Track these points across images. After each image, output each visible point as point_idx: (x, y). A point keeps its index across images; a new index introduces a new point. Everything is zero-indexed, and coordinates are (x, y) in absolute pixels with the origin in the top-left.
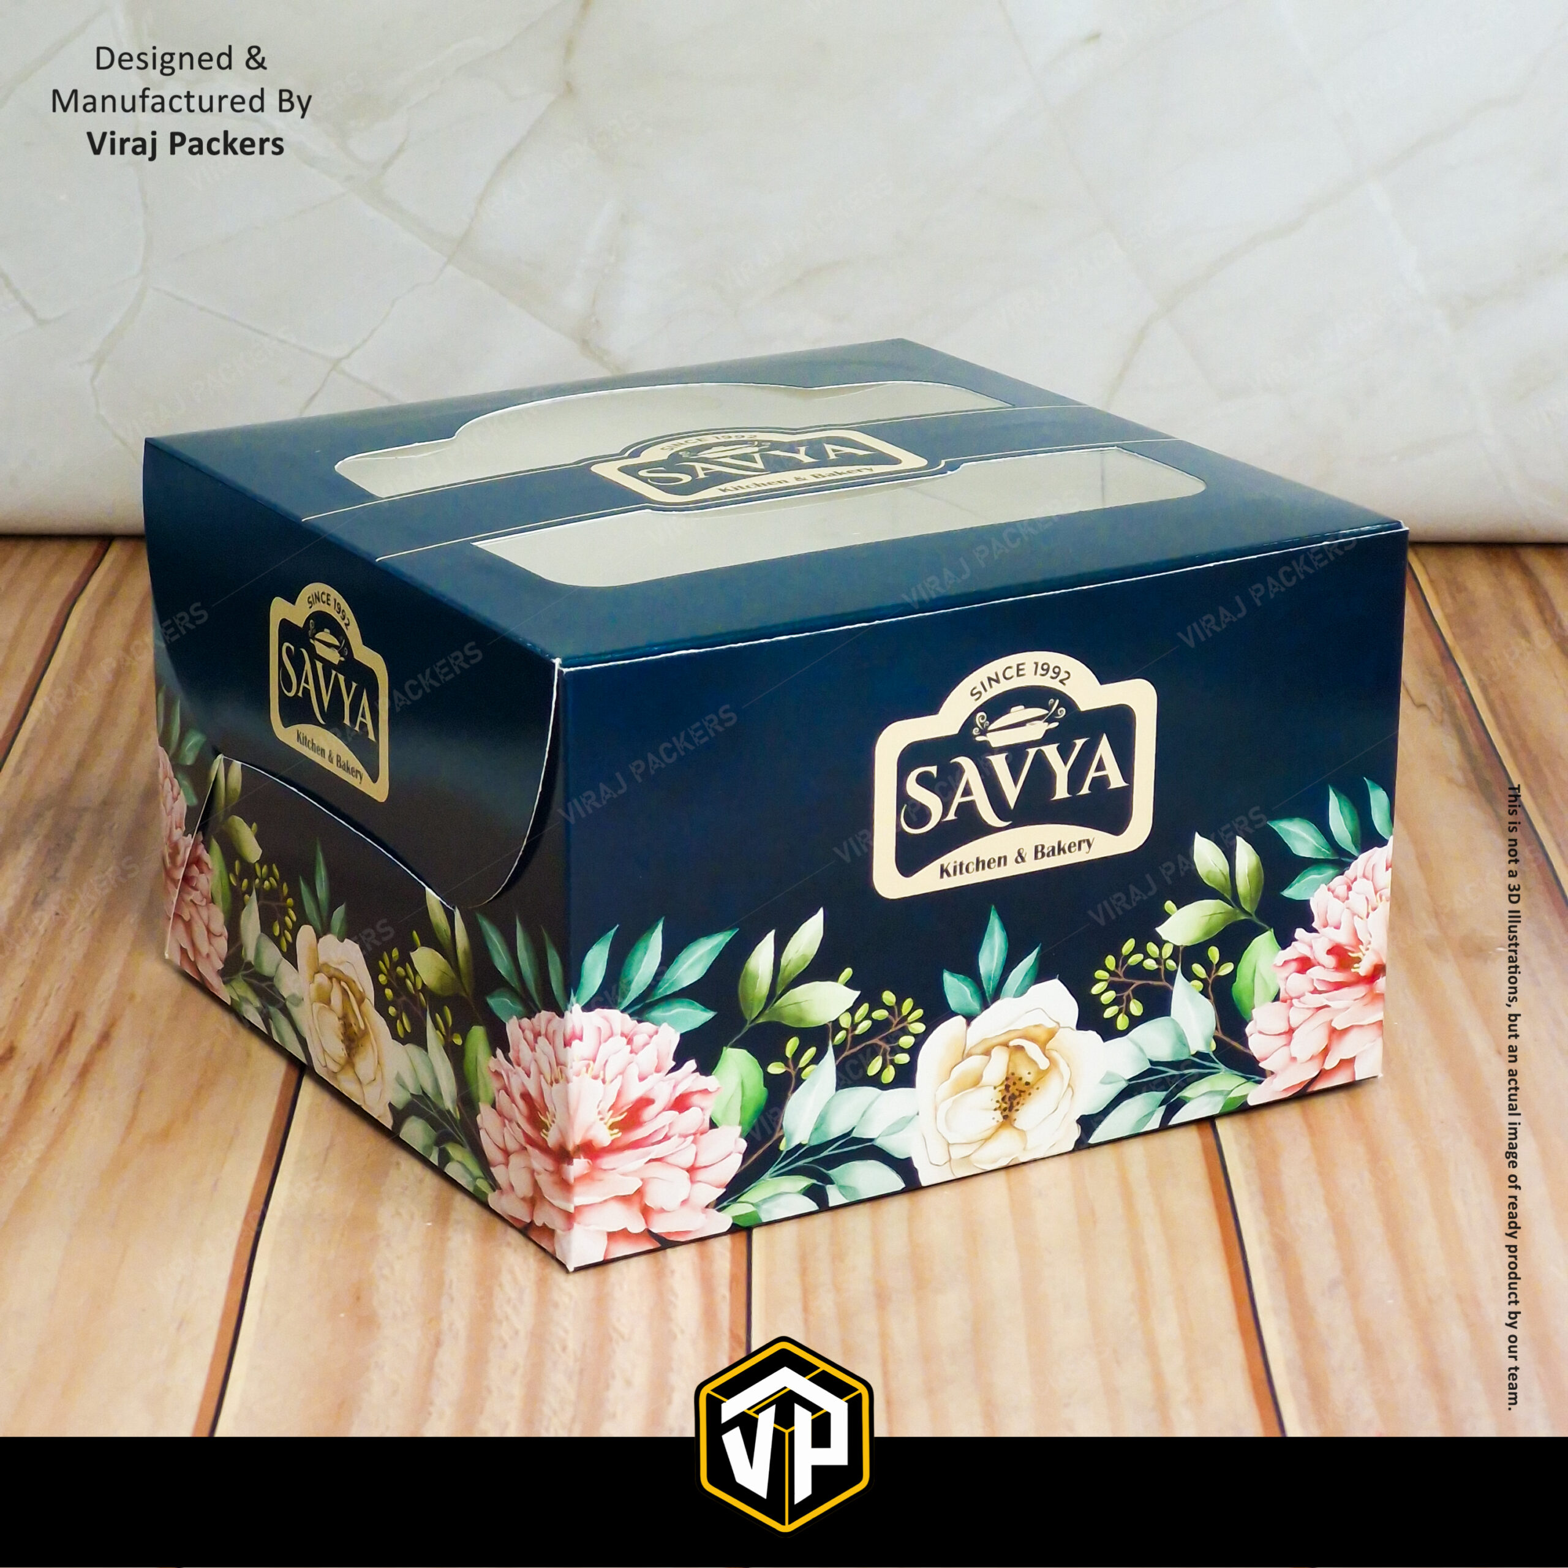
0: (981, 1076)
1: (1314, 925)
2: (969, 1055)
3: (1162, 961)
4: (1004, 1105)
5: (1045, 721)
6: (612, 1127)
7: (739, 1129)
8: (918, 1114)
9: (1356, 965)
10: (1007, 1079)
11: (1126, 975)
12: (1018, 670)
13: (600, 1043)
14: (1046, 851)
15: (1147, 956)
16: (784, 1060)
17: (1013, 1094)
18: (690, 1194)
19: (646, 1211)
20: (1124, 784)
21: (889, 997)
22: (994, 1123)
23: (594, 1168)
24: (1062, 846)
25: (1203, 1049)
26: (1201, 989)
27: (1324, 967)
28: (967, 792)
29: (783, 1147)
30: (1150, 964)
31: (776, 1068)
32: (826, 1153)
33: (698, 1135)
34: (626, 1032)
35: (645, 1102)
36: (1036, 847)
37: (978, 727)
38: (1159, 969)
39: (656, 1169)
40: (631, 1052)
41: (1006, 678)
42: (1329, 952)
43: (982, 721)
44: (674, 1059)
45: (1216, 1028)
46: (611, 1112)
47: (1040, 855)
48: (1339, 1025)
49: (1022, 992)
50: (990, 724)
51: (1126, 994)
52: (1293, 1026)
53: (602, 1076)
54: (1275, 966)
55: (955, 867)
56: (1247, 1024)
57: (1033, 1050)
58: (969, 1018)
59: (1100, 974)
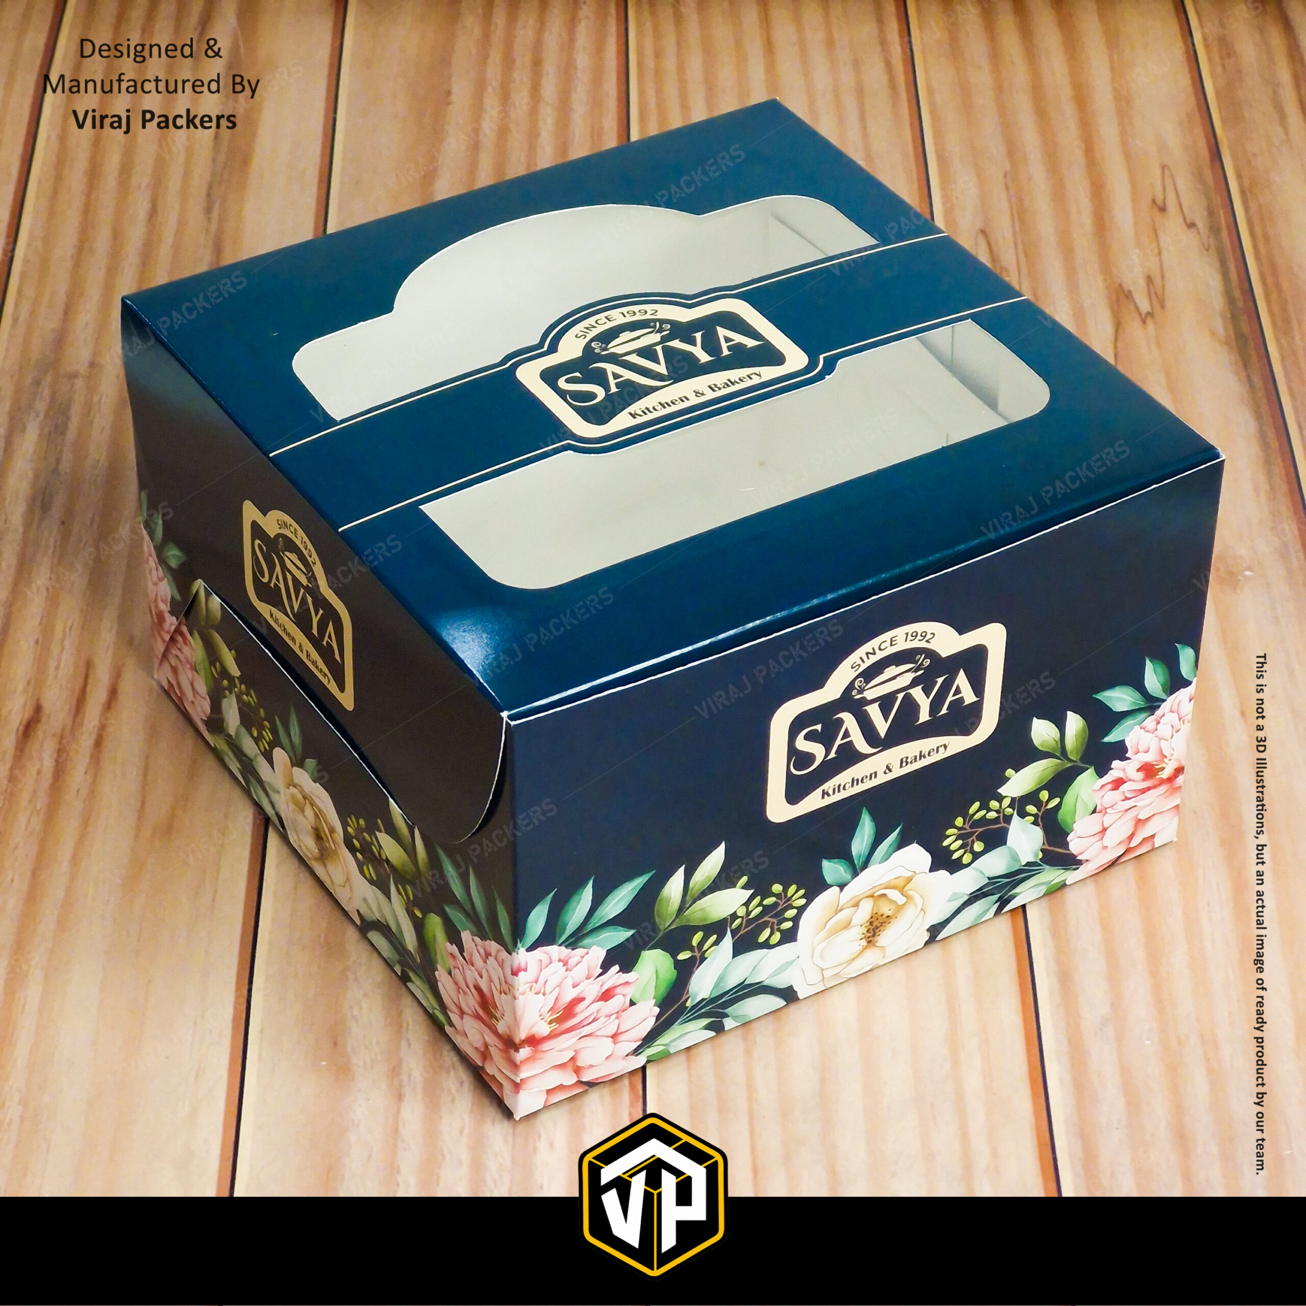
0: (851, 920)
1: (1127, 755)
2: (841, 910)
3: (1002, 810)
4: (869, 935)
5: (913, 672)
6: (550, 1023)
7: (654, 1001)
8: (798, 957)
9: (1160, 773)
10: (872, 918)
11: (971, 827)
12: (892, 641)
13: (541, 970)
14: (909, 760)
15: (989, 810)
16: (692, 949)
17: (876, 926)
18: (613, 1052)
19: (577, 1070)
20: (976, 699)
21: (777, 888)
22: (861, 947)
23: (535, 1052)
24: (923, 754)
25: (1032, 859)
26: (1032, 821)
27: (1134, 781)
28: (847, 734)
29: (689, 1004)
30: (992, 815)
31: (684, 956)
32: (723, 1000)
33: (620, 1013)
34: (562, 958)
35: (579, 1000)
36: (902, 760)
37: (856, 689)
38: (998, 817)
39: (587, 1042)
40: (567, 970)
41: (880, 649)
42: (1138, 770)
43: (860, 685)
44: (601, 968)
45: (1044, 844)
46: (550, 1013)
47: (904, 764)
48: (1142, 817)
49: (887, 857)
50: (866, 686)
51: (971, 839)
52: (1106, 825)
53: (542, 991)
54: (1094, 790)
55: (834, 790)
56: (1069, 834)
57: (894, 894)
58: (842, 886)
59: (950, 832)
